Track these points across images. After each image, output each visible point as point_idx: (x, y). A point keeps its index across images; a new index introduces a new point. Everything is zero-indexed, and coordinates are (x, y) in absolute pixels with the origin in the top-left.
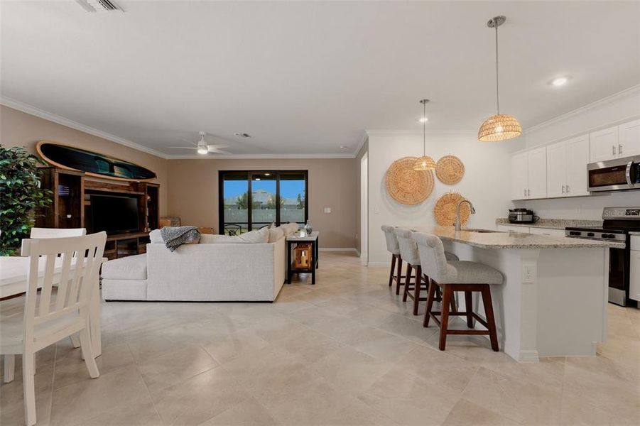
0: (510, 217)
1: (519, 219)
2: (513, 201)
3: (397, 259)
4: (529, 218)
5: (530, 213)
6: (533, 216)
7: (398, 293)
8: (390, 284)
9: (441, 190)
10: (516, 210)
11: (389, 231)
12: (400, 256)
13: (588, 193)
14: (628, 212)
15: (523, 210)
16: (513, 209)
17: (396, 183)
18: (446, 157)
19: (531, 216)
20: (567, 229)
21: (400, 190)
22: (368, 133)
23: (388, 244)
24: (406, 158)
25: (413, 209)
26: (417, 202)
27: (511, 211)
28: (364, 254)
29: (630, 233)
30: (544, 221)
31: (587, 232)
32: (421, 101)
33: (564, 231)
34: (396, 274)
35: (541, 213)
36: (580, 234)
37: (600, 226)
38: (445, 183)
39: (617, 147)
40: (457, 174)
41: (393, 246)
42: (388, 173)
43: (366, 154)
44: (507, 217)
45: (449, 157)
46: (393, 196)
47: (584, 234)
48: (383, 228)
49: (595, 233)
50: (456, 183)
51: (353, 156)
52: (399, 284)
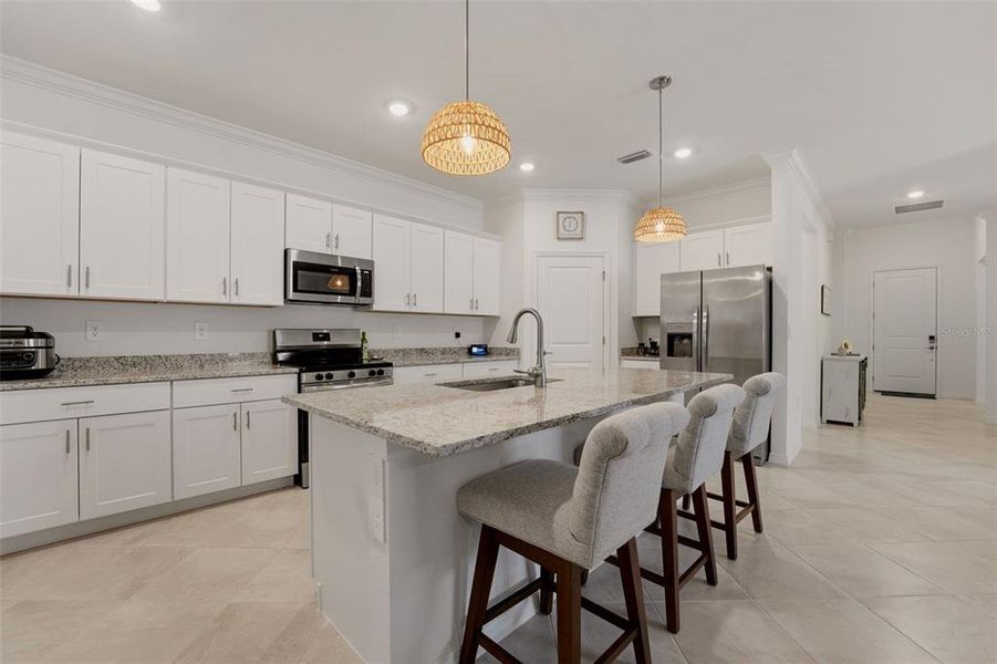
31: (347, 371)
47: (342, 374)
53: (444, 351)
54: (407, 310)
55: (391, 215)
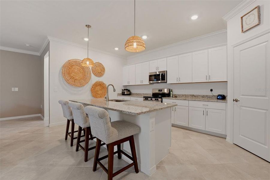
0: (122, 92)
1: (126, 93)
2: (123, 86)
3: (71, 122)
4: (128, 93)
5: (129, 91)
6: (130, 92)
7: (72, 145)
8: (66, 139)
9: (94, 79)
10: (125, 90)
11: (65, 104)
12: (73, 120)
13: (149, 84)
14: (159, 91)
15: (127, 90)
16: (123, 89)
17: (69, 74)
18: (97, 63)
19: (129, 92)
20: (144, 97)
21: (72, 78)
22: (49, 38)
23: (64, 113)
24: (75, 59)
25: (80, 89)
26: (82, 85)
27: (123, 90)
28: (46, 118)
29: (163, 98)
30: (134, 94)
31: (150, 98)
32: (86, 26)
33: (143, 98)
34: (70, 131)
35: (133, 91)
36: (147, 99)
37: (151, 95)
38: (96, 76)
39: (157, 67)
40: (102, 72)
41: (68, 114)
42: (64, 67)
43: (48, 53)
44: (121, 93)
45: (98, 63)
46: (67, 81)
47: (149, 99)
48: (60, 102)
49: (149, 98)
50: (102, 76)
51: (38, 54)
52: (73, 139)
53: (203, 97)
54: (177, 83)
55: (170, 56)
